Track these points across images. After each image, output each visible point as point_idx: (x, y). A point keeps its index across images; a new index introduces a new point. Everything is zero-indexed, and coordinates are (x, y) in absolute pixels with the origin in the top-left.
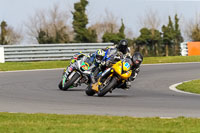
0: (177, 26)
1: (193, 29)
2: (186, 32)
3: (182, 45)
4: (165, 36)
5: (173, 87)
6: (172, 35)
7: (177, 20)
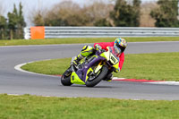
0: (21, 12)
1: (36, 15)
2: (30, 18)
3: (26, 30)
4: (10, 21)
5: (18, 68)
6: (16, 21)
7: (21, 7)
